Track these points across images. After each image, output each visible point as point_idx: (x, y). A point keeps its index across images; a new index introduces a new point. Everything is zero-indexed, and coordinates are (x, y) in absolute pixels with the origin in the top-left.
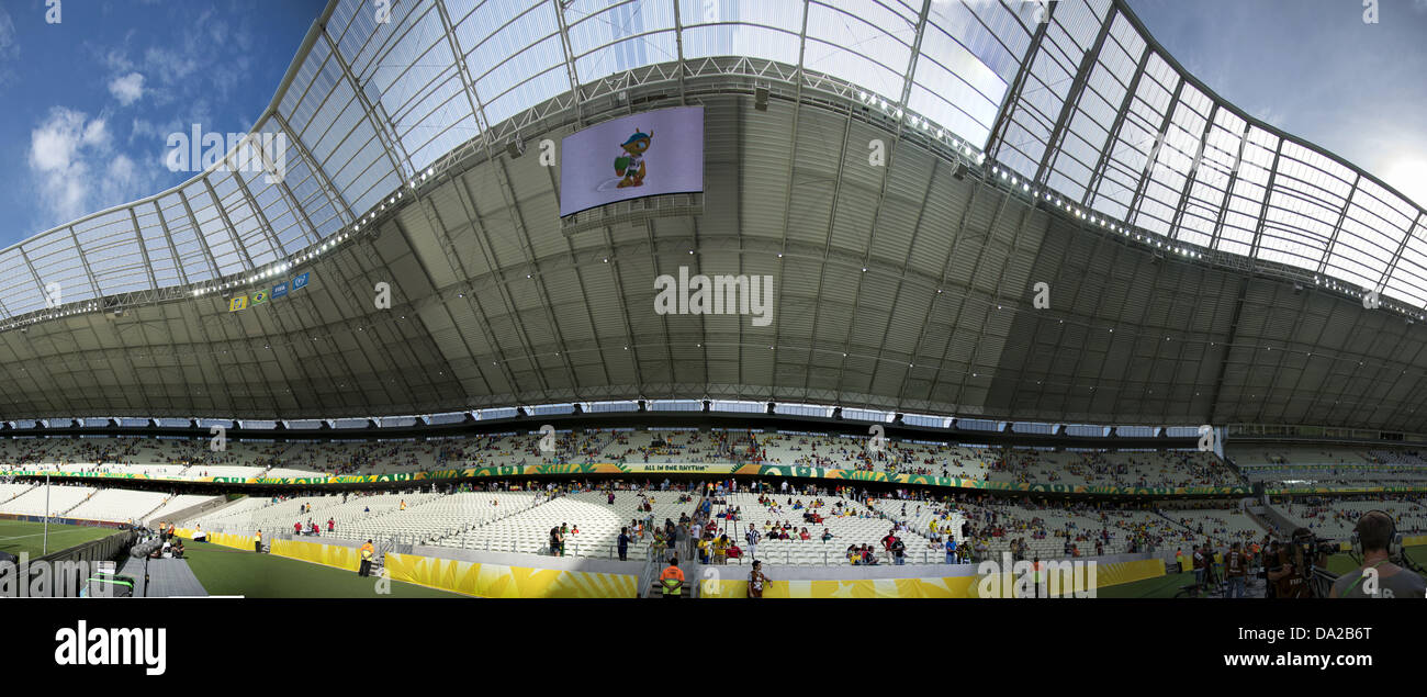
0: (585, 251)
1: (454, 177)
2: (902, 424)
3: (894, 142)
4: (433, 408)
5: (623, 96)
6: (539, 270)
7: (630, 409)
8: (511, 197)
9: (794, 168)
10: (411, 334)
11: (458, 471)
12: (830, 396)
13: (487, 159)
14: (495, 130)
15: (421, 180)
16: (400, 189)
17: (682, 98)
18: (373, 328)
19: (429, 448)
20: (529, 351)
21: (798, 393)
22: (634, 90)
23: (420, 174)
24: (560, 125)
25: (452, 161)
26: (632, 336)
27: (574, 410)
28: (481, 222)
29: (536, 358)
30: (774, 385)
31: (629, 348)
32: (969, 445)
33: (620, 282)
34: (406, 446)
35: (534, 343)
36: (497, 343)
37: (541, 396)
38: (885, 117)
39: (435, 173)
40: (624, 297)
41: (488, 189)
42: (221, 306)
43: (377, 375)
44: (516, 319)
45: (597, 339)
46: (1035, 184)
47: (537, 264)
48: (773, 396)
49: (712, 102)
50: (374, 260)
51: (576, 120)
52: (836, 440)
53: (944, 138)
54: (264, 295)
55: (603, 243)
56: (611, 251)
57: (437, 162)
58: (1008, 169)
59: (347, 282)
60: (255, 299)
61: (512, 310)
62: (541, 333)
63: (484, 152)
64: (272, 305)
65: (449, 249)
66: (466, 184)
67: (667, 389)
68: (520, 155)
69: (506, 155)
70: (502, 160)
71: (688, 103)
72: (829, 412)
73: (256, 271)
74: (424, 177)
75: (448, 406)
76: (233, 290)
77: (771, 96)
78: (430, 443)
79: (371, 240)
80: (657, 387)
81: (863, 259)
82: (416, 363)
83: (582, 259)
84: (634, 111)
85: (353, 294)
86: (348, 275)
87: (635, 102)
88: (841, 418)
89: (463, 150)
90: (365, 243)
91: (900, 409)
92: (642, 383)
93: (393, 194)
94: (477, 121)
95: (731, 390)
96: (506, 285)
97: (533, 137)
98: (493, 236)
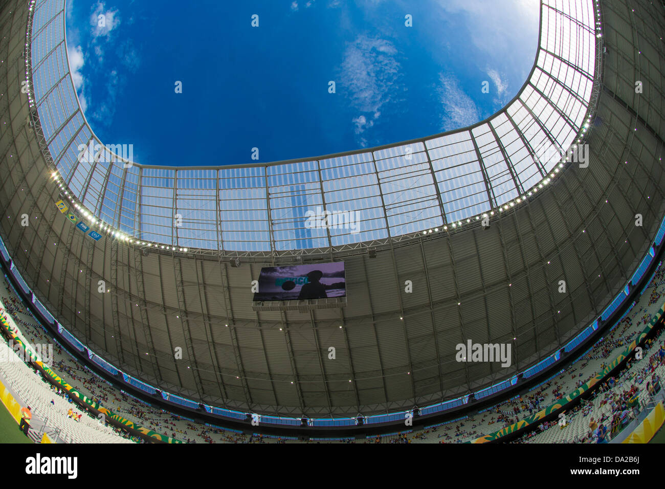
0: (267, 322)
1: (196, 259)
2: (525, 379)
3: (449, 240)
4: (133, 372)
5: (299, 258)
6: (234, 324)
7: (294, 424)
8: (226, 282)
9: (398, 275)
10: (137, 317)
11: (135, 425)
12: (462, 389)
13: (218, 261)
14: (226, 252)
15: (179, 250)
16: (170, 246)
17: (332, 259)
18: (117, 297)
19: (120, 397)
20: (217, 368)
21: (436, 396)
22: (304, 256)
23: (180, 247)
24: (263, 262)
25: (199, 252)
26: (298, 375)
27: (246, 417)
28: (204, 287)
29: (221, 375)
30: (415, 397)
31: (295, 382)
32: (579, 358)
33: (291, 342)
34: (104, 386)
35: (222, 365)
36: (194, 355)
37: (221, 401)
38: (439, 234)
39: (188, 252)
40: (292, 352)
41: (214, 275)
42: (55, 197)
43: (104, 325)
44: (212, 348)
45: (270, 374)
46: (520, 196)
47: (234, 321)
48: (416, 404)
49: (348, 260)
50: (138, 264)
51: (271, 262)
52: (475, 417)
53: (471, 221)
54: (75, 219)
55: (280, 320)
56: (285, 325)
57: (191, 248)
58: (506, 204)
59: (117, 261)
60: (70, 216)
61: (210, 340)
62: (228, 360)
63: (217, 257)
64: (75, 229)
65: (180, 289)
66: (202, 266)
67: (325, 411)
68: (236, 267)
69: (229, 264)
70: (226, 265)
71: (335, 261)
72: (466, 399)
73: (82, 205)
74: (181, 250)
75: (145, 377)
76: (66, 198)
77: (377, 251)
78: (123, 394)
79: (142, 254)
80: (317, 410)
81: (455, 299)
82: (133, 337)
83: (264, 326)
84: (304, 264)
85: (117, 270)
86: (120, 259)
87: (305, 260)
88: (476, 400)
89: (207, 251)
90: (138, 253)
91: (519, 370)
92: (305, 406)
93: (166, 245)
94: (218, 244)
95: (381, 408)
96: (210, 325)
97: (246, 262)
98: (209, 295)
